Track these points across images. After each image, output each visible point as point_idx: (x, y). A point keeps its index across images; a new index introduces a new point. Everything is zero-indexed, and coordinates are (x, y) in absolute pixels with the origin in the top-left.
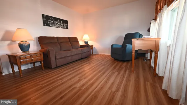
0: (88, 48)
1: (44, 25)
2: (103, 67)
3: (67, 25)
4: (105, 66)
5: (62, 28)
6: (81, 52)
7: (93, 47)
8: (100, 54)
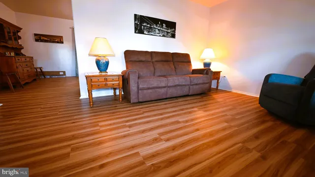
0: (205, 76)
1: (135, 32)
2: (226, 124)
3: (174, 31)
4: (232, 124)
5: (164, 36)
6: (189, 83)
7: (222, 75)
8: (234, 91)
